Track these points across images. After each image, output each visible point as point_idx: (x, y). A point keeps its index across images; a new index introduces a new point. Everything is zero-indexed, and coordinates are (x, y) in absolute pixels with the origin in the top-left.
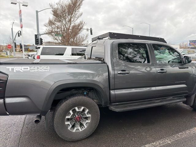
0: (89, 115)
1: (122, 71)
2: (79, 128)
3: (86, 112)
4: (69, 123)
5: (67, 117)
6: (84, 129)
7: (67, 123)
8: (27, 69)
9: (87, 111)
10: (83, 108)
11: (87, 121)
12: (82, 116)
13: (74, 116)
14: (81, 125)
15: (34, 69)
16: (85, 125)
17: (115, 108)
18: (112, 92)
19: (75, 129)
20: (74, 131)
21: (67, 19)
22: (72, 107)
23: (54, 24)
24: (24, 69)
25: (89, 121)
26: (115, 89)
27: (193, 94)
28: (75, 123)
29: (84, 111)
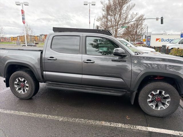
0: (27, 85)
1: (50, 58)
2: (22, 91)
5: (15, 83)
9: (26, 82)
13: (20, 83)
14: (24, 91)
16: (25, 90)
18: (44, 72)
20: (20, 92)
22: (17, 76)
25: (28, 89)
26: (45, 71)
27: (134, 91)
28: (21, 88)
29: (24, 81)
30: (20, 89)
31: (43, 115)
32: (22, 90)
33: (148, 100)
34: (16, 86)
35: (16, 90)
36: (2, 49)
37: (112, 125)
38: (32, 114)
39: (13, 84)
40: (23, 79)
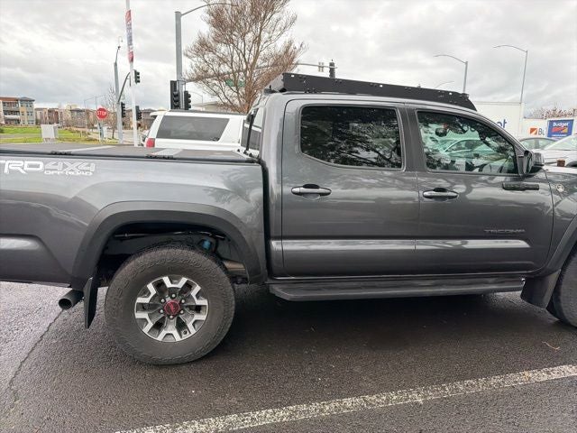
0: (203, 302)
1: (305, 186)
2: (175, 333)
3: (194, 293)
4: (144, 315)
5: (140, 300)
6: (188, 335)
7: (139, 315)
8: (38, 166)
9: (197, 288)
10: (184, 280)
11: (197, 317)
12: (183, 301)
13: (163, 300)
14: (181, 326)
15: (54, 167)
16: (190, 325)
17: (284, 290)
19: (164, 333)
20: (160, 338)
21: (250, 36)
23: (210, 49)
24: (30, 166)
25: (202, 317)
26: (281, 238)
27: (552, 272)
28: (163, 318)
29: (188, 286)
32: (171, 329)
34: (141, 314)
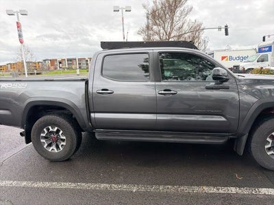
0: (64, 137)
1: (103, 90)
2: (55, 149)
3: (60, 134)
5: (42, 135)
9: (61, 132)
11: (62, 143)
12: (58, 137)
13: (51, 136)
14: (57, 147)
15: (15, 85)
16: (60, 146)
18: (92, 115)
19: (51, 148)
20: (50, 150)
22: (46, 125)
24: (8, 85)
25: (64, 144)
26: (94, 112)
27: (243, 135)
28: (52, 143)
29: (58, 131)
30: (50, 145)
31: (103, 186)
32: (54, 147)
33: (266, 147)
34: (43, 141)
35: (43, 146)
36: (17, 81)
37: (221, 191)
38: (83, 184)
39: (39, 137)
40: (56, 128)
